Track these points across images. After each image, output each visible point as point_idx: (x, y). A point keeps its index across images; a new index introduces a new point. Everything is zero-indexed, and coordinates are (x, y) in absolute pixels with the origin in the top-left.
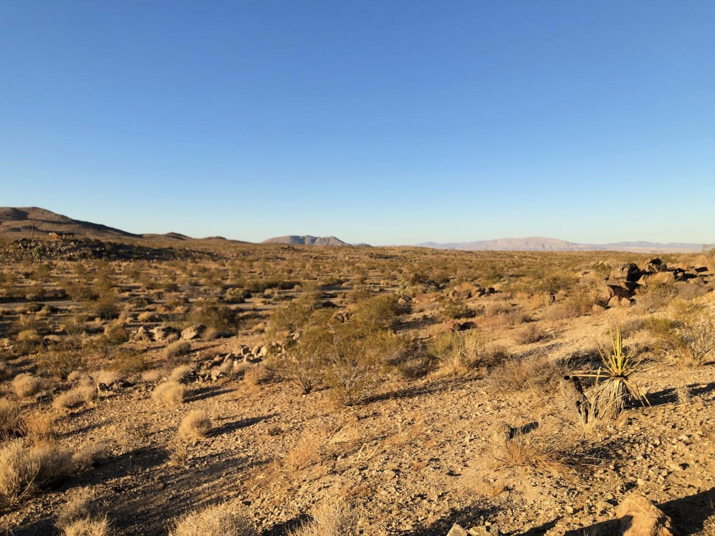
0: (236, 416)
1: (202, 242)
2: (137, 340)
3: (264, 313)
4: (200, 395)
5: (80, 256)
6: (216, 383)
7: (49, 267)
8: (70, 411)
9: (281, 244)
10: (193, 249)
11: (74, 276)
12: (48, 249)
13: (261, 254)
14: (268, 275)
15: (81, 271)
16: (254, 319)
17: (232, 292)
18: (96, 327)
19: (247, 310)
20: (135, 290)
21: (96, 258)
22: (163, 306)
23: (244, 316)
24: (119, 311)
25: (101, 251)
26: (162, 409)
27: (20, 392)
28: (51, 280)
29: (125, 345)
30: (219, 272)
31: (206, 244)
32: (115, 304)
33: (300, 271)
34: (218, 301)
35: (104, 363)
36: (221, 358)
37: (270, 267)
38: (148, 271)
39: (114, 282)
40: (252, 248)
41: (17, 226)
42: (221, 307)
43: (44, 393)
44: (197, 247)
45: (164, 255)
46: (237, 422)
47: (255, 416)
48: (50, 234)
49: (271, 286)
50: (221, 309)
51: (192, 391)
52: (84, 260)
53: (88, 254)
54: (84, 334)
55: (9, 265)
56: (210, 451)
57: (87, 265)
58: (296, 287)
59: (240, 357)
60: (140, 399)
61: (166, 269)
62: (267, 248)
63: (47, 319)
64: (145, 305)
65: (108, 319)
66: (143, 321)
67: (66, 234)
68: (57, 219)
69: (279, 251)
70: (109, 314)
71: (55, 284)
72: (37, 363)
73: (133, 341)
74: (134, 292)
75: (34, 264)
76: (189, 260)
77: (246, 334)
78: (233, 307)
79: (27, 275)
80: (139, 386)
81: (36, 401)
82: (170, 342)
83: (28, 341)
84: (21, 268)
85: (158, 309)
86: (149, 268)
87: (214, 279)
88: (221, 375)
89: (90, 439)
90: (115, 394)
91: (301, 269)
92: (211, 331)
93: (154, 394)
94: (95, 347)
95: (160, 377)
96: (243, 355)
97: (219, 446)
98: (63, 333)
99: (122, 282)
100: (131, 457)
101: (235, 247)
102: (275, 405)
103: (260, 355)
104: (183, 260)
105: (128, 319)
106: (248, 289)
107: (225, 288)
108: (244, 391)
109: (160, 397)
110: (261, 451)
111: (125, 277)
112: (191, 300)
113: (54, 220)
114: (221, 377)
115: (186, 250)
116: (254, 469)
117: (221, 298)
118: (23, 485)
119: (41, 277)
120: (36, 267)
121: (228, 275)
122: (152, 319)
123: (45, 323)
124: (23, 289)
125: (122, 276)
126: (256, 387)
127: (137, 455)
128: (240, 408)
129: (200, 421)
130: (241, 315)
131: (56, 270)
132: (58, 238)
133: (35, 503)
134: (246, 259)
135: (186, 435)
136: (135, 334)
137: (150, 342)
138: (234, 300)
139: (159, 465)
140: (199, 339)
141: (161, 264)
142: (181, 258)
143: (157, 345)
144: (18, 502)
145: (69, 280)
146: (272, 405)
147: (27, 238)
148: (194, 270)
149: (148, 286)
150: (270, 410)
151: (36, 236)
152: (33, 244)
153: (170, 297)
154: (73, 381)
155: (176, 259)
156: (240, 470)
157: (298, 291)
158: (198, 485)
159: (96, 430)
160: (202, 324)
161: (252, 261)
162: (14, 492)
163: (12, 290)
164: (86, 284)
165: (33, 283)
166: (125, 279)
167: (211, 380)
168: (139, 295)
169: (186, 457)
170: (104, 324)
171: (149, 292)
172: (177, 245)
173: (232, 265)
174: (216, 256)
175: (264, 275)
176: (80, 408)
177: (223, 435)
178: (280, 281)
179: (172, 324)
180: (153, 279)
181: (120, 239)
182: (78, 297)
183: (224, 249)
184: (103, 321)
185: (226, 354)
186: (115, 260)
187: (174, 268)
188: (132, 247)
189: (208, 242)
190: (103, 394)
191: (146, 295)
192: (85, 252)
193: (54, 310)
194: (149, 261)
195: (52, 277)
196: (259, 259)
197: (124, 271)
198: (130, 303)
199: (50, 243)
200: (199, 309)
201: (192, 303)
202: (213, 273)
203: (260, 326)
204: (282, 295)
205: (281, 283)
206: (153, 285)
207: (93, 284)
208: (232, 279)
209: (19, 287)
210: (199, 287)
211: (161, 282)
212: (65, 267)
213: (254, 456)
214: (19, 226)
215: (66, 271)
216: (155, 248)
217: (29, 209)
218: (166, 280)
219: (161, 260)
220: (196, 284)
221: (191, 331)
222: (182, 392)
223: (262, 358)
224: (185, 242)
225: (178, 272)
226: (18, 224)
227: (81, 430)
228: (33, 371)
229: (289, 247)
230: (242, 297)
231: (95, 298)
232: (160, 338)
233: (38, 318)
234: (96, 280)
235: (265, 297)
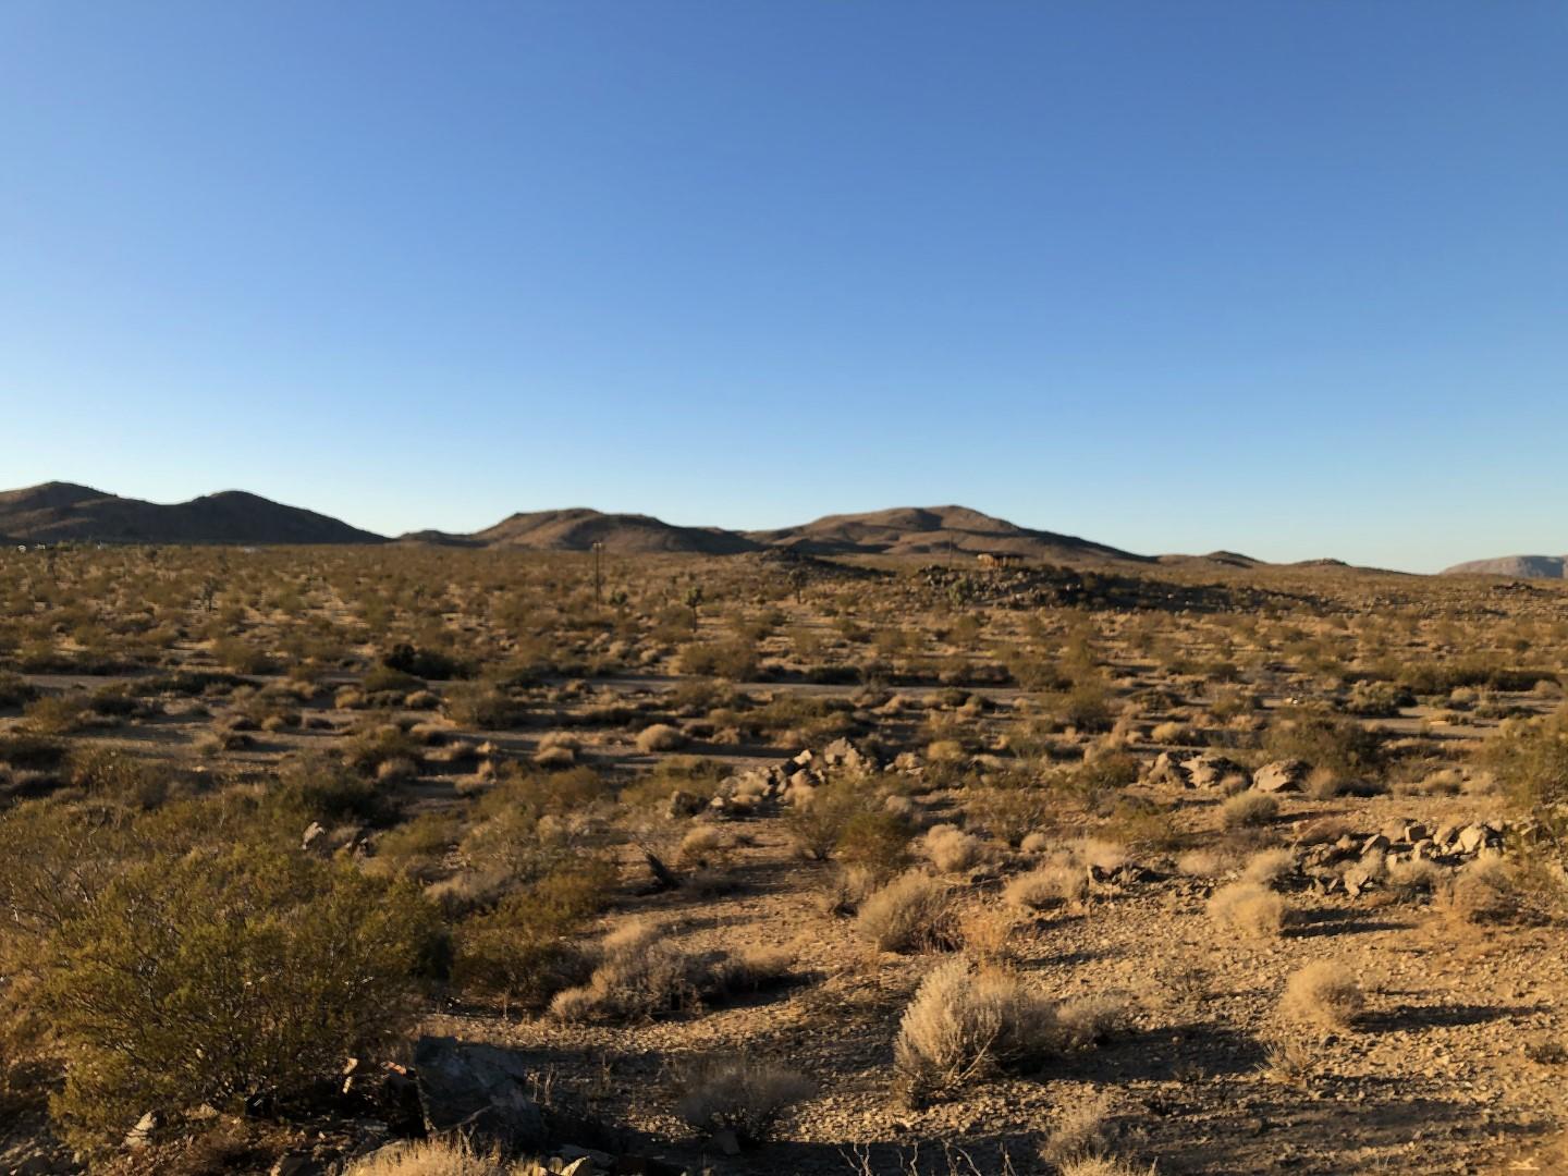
0: (1427, 993)
1: (1290, 572)
2: (1156, 780)
3: (1453, 745)
4: (1321, 924)
5: (1034, 600)
6: (1358, 903)
7: (979, 621)
8: (1037, 916)
9: (1493, 576)
10: (1270, 588)
11: (1023, 641)
12: (976, 587)
13: (1437, 601)
14: (1460, 652)
15: (1036, 629)
16: (1426, 757)
17: (1367, 690)
18: (1069, 746)
19: (1405, 736)
20: (1145, 675)
21: (1064, 606)
22: (1204, 712)
23: (1399, 749)
24: (1112, 716)
25: (1075, 592)
26: (1234, 944)
27: (942, 862)
28: (981, 646)
29: (1131, 789)
30: (1333, 642)
31: (1299, 578)
32: (1105, 702)
33: (1552, 645)
34: (1333, 709)
35: (1088, 823)
36: (1354, 843)
37: (1464, 634)
38: (1171, 636)
39: (1101, 656)
40: (1415, 586)
41: (923, 543)
42: (1342, 723)
43: (984, 870)
44: (1278, 585)
45: (1205, 601)
46: (1431, 1010)
47: (1478, 1002)
48: (980, 557)
49: (1468, 680)
50: (1340, 727)
51: (1300, 912)
52: (1041, 609)
53: (1049, 598)
54: (1044, 759)
55: (911, 615)
56: (1367, 1069)
57: (1049, 618)
58: (1542, 686)
59: (1402, 848)
60: (1179, 913)
61: (1209, 632)
62: (1455, 586)
63: (975, 723)
64: (1166, 709)
65: (1091, 731)
66: (1163, 741)
67: (1009, 557)
68: (991, 528)
69: (1488, 593)
70: (1094, 722)
71: (989, 654)
72: (965, 808)
73: (1147, 783)
74: (1142, 678)
75: (952, 614)
76: (1262, 613)
77: (1414, 793)
78: (1371, 725)
79: (942, 636)
80: (1176, 882)
81: (969, 883)
82: (1229, 793)
83: (946, 763)
84: (931, 621)
85: (1195, 717)
86: (1173, 629)
87: (1322, 658)
88: (1369, 885)
89: (1083, 981)
90: (1125, 892)
91: (1555, 640)
92: (1322, 778)
93: (1212, 905)
94: (1070, 787)
95: (1220, 871)
96: (1409, 842)
97: (1391, 1060)
98: (1006, 753)
99: (1116, 657)
100: (1175, 1039)
101: (1371, 584)
102: (1533, 983)
103: (1457, 847)
104: (1248, 612)
105: (1132, 736)
106: (1406, 684)
107: (1350, 679)
108: (1436, 933)
109: (1227, 915)
110: (1513, 1097)
111: (1124, 645)
112: (1267, 703)
113: (987, 529)
114: (1371, 890)
115: (1254, 591)
116: (1501, 1141)
117: (1339, 702)
118: (969, 1051)
119: (965, 640)
120: (956, 620)
121: (1355, 650)
122: (1181, 739)
123: (973, 731)
124: (934, 662)
125: (1116, 644)
126: (1468, 927)
127: (1189, 1038)
128: (1434, 975)
129: (1337, 986)
130: (1391, 745)
131: (989, 627)
132: (993, 564)
133: (991, 1094)
134: (1398, 612)
135: (1302, 1014)
136: (1150, 770)
137: (1183, 788)
138: (1373, 710)
139: (1242, 1073)
140: (1295, 793)
141: (1198, 621)
142: (1244, 607)
143: (1198, 798)
144: (960, 1084)
145: (1015, 649)
146: (1525, 984)
147: (941, 565)
148: (1274, 637)
149: (1171, 666)
150: (1521, 995)
151: (955, 561)
152: (950, 577)
153: (1220, 694)
154: (1033, 852)
155: (1233, 610)
156: (1460, 1136)
157: (1547, 697)
158: (1351, 1144)
159: (1093, 964)
160: (1301, 758)
161: (1415, 618)
162: (953, 1062)
163: (916, 663)
164: (1045, 656)
165: (951, 650)
166: (1122, 650)
167: (1346, 892)
168: (1154, 686)
169: (1309, 1068)
170: (1082, 741)
171: (1173, 681)
172: (1233, 578)
173: (1363, 625)
174: (1326, 604)
175: (1449, 652)
176: (1057, 911)
177: (1398, 1034)
178: (1495, 669)
179: (1231, 754)
180: (1181, 652)
181: (1112, 566)
182: (1030, 683)
183: (1344, 589)
184: (1081, 736)
185: (1367, 836)
186: (1102, 608)
187: (1228, 630)
188: (1136, 582)
189: (1304, 572)
190: (1100, 891)
191: (1169, 686)
192: (1044, 592)
193: (988, 706)
194: (1172, 613)
195: (983, 641)
196: (1432, 613)
197: (1122, 633)
198: (1135, 702)
199: (979, 574)
200: (1289, 724)
201: (1272, 708)
202: (1319, 644)
203: (1445, 776)
204: (1502, 705)
205: (1497, 674)
206: (1182, 664)
207: (1059, 658)
208: (1365, 659)
209: (928, 657)
210: (1286, 675)
211: (1201, 659)
212: (1007, 621)
213: (1492, 1107)
214: (927, 543)
215: (1009, 629)
216: (1185, 585)
217: (944, 509)
218: (1208, 655)
219: (1198, 610)
220: (1278, 668)
221: (1276, 774)
222: (1279, 911)
223: (1462, 857)
224: (1250, 571)
225: (1236, 639)
226: (924, 539)
227: (1061, 959)
228: (959, 821)
229: (1516, 584)
230: (1393, 703)
231: (1064, 686)
232: (1204, 782)
233: (960, 719)
234: (1065, 649)
235: (1451, 706)
